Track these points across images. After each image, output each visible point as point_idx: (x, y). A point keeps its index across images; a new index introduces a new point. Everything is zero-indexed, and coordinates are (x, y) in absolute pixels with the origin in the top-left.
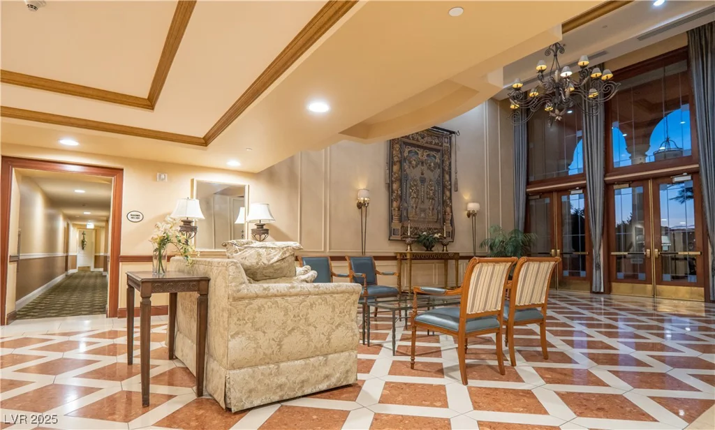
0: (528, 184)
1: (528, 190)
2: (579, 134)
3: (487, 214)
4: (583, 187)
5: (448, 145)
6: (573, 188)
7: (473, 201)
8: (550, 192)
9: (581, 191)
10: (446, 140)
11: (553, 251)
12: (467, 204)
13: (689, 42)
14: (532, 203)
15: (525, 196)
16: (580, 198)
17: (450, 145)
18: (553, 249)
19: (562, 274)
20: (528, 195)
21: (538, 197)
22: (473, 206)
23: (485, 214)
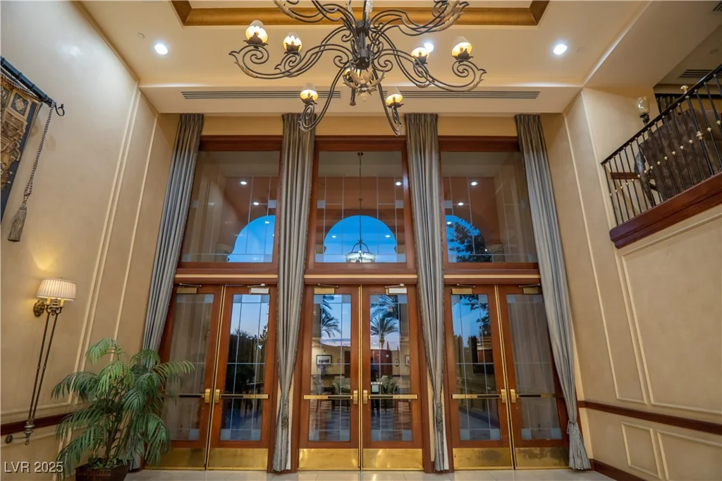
0: (180, 265)
1: (178, 276)
2: (271, 204)
3: (90, 309)
4: (272, 285)
5: (24, 119)
6: (257, 284)
7: (61, 277)
8: (217, 285)
9: (266, 291)
10: (20, 105)
11: (208, 391)
12: (41, 280)
13: (406, 132)
14: (182, 301)
15: (171, 285)
16: (262, 301)
17: (30, 119)
18: (210, 387)
19: (220, 434)
20: (176, 284)
21: (194, 290)
22: (55, 289)
23: (84, 311)
